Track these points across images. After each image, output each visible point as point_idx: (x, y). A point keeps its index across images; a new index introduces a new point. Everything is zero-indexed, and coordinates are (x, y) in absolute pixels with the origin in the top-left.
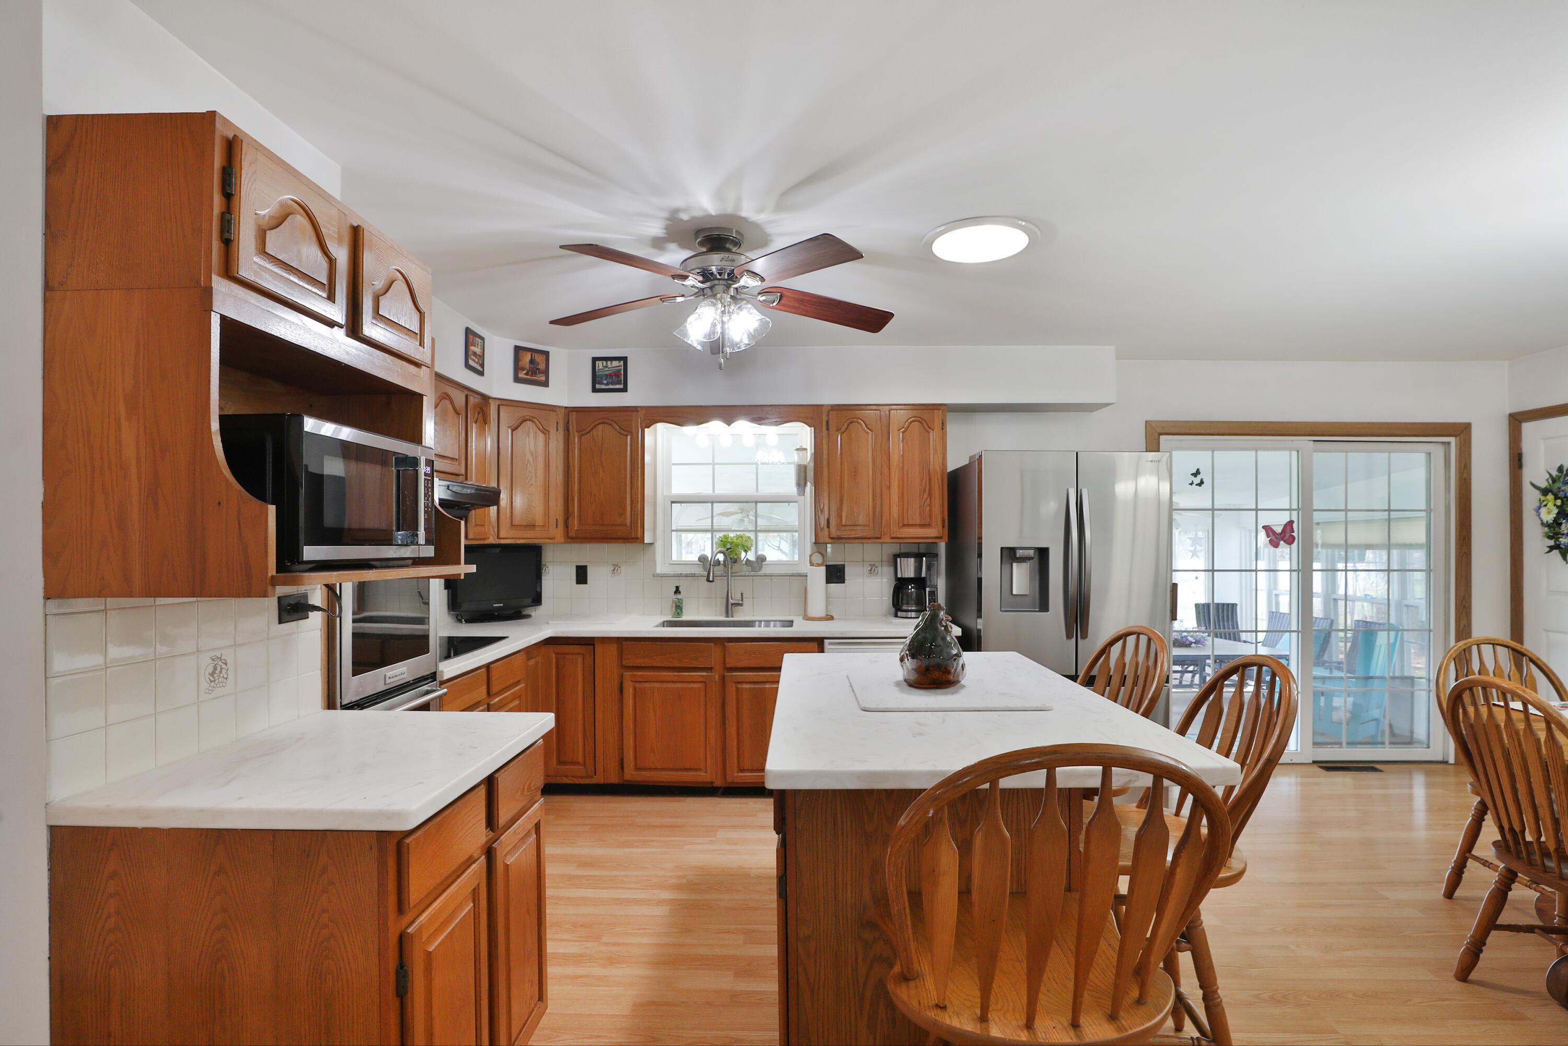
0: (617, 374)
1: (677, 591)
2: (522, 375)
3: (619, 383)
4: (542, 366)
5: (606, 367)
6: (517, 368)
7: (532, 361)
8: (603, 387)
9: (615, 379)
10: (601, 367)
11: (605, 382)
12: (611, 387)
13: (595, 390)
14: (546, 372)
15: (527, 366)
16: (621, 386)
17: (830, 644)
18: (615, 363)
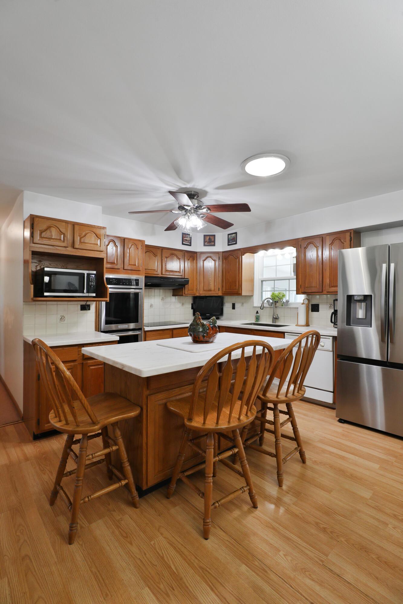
0: (234, 239)
1: (257, 312)
2: (206, 244)
3: (234, 242)
4: (213, 240)
5: (231, 237)
6: (205, 242)
7: (209, 239)
8: (230, 243)
9: (234, 240)
10: (230, 237)
11: (231, 242)
12: (232, 243)
13: (229, 245)
14: (214, 242)
15: (208, 241)
16: (235, 242)
17: (287, 335)
18: (234, 235)
